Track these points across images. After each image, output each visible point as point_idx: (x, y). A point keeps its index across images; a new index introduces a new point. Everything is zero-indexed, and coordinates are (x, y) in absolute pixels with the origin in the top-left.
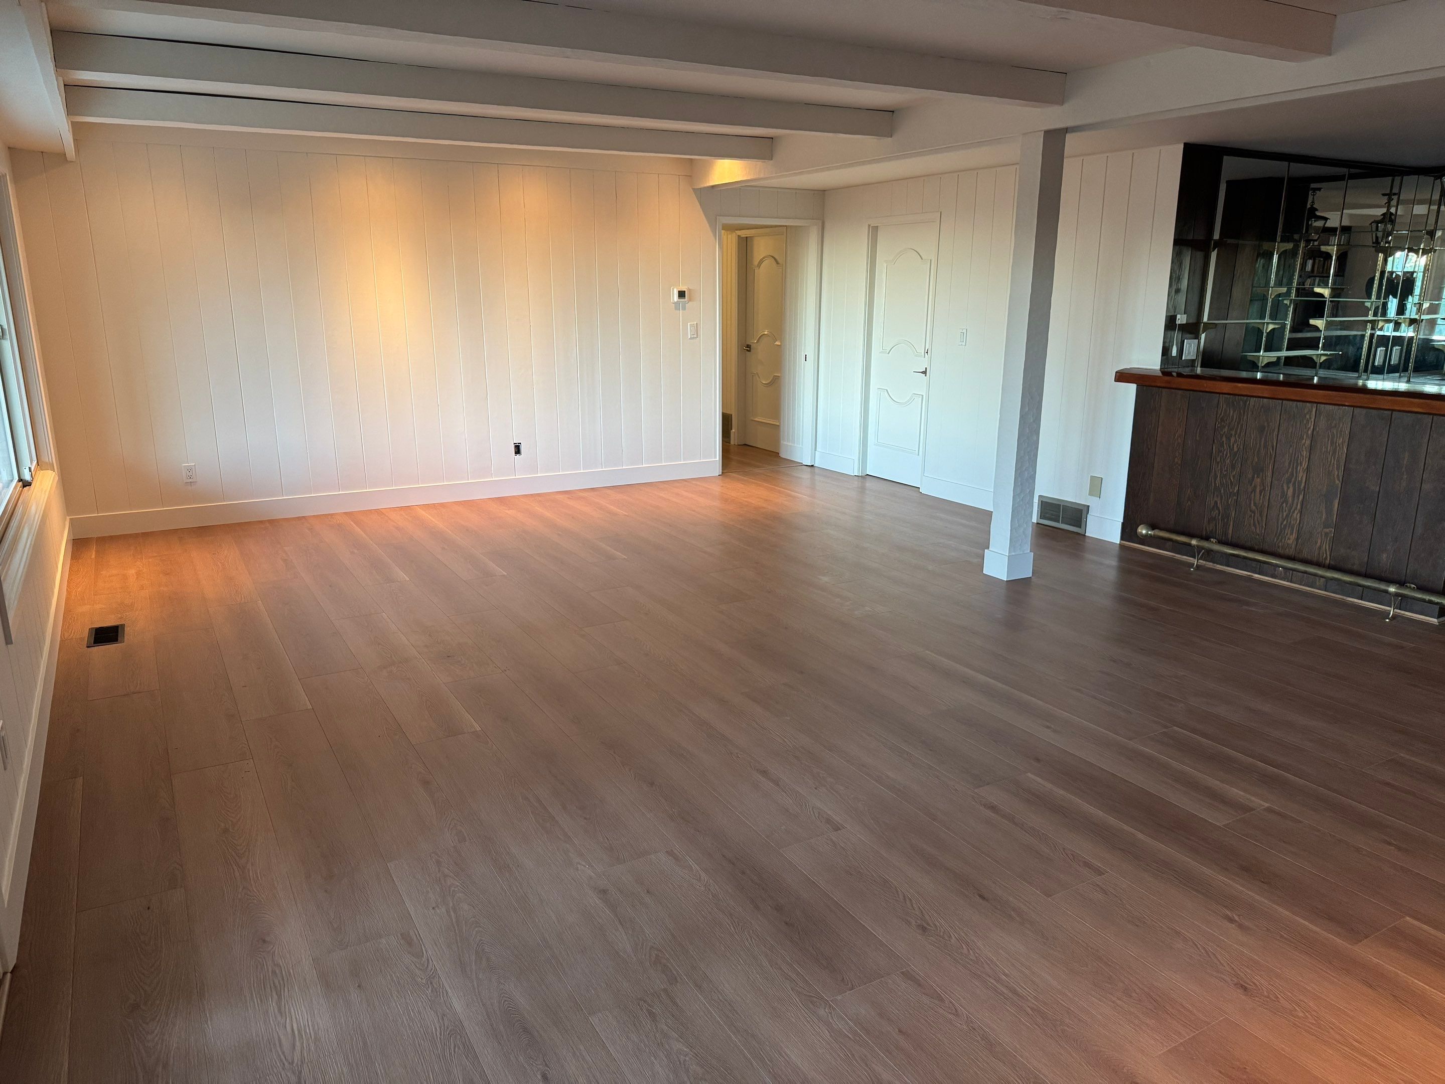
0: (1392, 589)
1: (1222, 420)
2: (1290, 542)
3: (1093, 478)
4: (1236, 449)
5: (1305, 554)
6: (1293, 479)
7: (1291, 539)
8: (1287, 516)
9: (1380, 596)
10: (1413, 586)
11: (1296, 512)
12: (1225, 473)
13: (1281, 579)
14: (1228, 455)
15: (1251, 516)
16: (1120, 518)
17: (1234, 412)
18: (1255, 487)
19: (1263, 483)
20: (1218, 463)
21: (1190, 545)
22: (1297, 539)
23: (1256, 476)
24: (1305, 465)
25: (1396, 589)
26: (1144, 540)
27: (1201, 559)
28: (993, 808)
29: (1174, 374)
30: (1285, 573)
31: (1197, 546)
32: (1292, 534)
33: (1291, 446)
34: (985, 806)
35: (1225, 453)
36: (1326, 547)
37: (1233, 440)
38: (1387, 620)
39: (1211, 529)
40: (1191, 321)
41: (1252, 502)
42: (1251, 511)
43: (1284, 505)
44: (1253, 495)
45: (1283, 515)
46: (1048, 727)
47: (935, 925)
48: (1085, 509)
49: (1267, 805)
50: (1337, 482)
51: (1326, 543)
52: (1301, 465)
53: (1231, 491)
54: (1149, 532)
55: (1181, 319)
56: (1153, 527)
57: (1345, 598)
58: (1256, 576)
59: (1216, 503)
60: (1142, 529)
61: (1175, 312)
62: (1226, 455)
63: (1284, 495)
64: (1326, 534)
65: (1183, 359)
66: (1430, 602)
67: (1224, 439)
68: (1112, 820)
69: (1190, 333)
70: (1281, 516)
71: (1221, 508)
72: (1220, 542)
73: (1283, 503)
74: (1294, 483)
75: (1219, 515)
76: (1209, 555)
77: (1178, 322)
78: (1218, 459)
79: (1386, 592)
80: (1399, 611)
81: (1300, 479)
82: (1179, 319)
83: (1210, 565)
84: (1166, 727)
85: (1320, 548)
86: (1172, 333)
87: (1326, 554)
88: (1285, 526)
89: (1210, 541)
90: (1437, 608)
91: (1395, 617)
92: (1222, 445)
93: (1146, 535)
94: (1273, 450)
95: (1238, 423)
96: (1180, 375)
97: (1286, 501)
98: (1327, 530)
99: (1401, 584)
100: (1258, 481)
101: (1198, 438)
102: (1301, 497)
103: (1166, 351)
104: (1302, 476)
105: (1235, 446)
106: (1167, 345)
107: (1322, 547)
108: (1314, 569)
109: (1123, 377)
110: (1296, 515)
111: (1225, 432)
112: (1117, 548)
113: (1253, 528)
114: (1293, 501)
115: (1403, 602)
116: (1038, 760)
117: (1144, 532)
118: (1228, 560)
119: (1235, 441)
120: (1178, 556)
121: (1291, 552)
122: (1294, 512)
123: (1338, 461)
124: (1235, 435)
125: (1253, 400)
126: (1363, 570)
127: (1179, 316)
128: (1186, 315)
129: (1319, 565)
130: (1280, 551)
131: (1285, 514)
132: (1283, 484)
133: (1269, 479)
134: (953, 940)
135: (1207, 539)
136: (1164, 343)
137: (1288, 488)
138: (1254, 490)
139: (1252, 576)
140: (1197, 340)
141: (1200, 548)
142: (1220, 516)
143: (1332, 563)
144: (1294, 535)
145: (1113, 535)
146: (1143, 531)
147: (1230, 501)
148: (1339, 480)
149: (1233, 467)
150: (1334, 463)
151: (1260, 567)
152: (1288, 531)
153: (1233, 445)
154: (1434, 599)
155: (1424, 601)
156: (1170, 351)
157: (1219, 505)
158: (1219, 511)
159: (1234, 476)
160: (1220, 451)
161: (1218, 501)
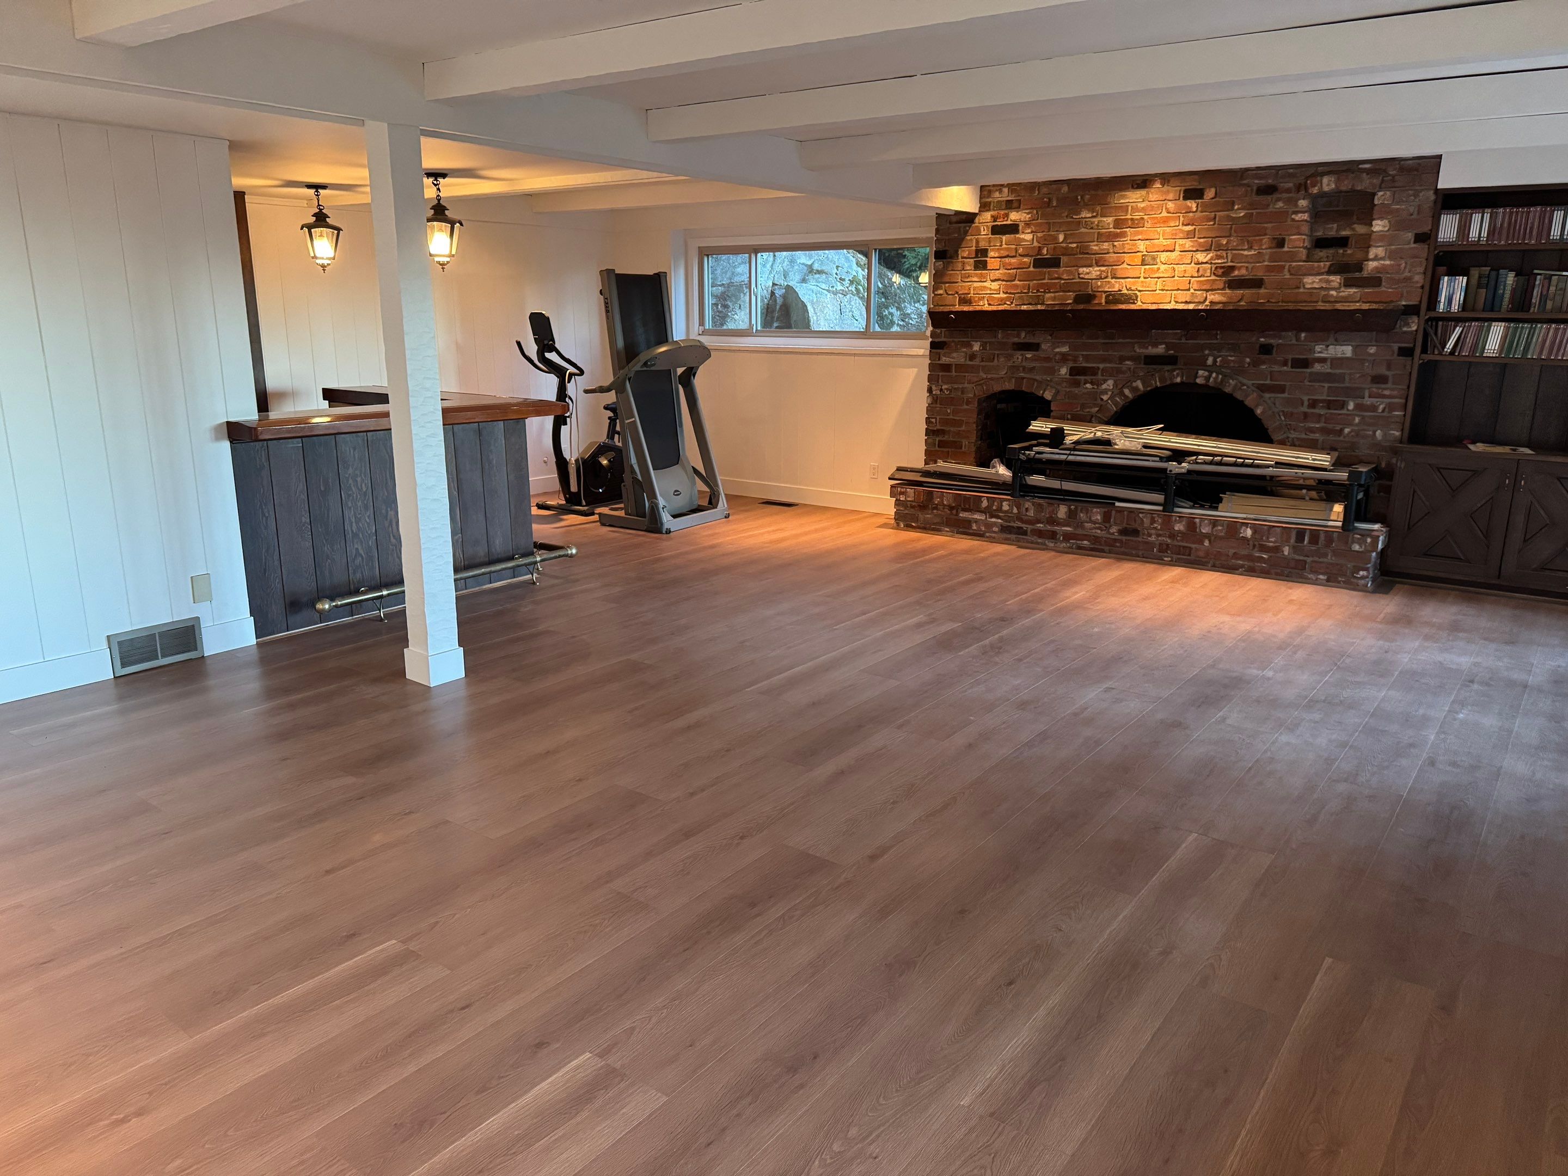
1: (344, 462)
3: (195, 579)
4: (364, 489)
12: (359, 516)
14: (359, 497)
17: (354, 450)
20: (350, 508)
35: (355, 495)
36: (459, 551)
37: (359, 479)
39: (358, 580)
41: (391, 535)
42: (392, 545)
62: (356, 499)
67: (351, 481)
71: (363, 554)
87: (461, 558)
92: (350, 488)
95: (361, 461)
111: (350, 474)
124: (361, 475)
125: (369, 434)
142: (364, 562)
145: (246, 635)
149: (366, 507)
153: (361, 486)
157: (361, 552)
158: (362, 556)
159: (369, 517)
160: (349, 495)
161: (360, 548)
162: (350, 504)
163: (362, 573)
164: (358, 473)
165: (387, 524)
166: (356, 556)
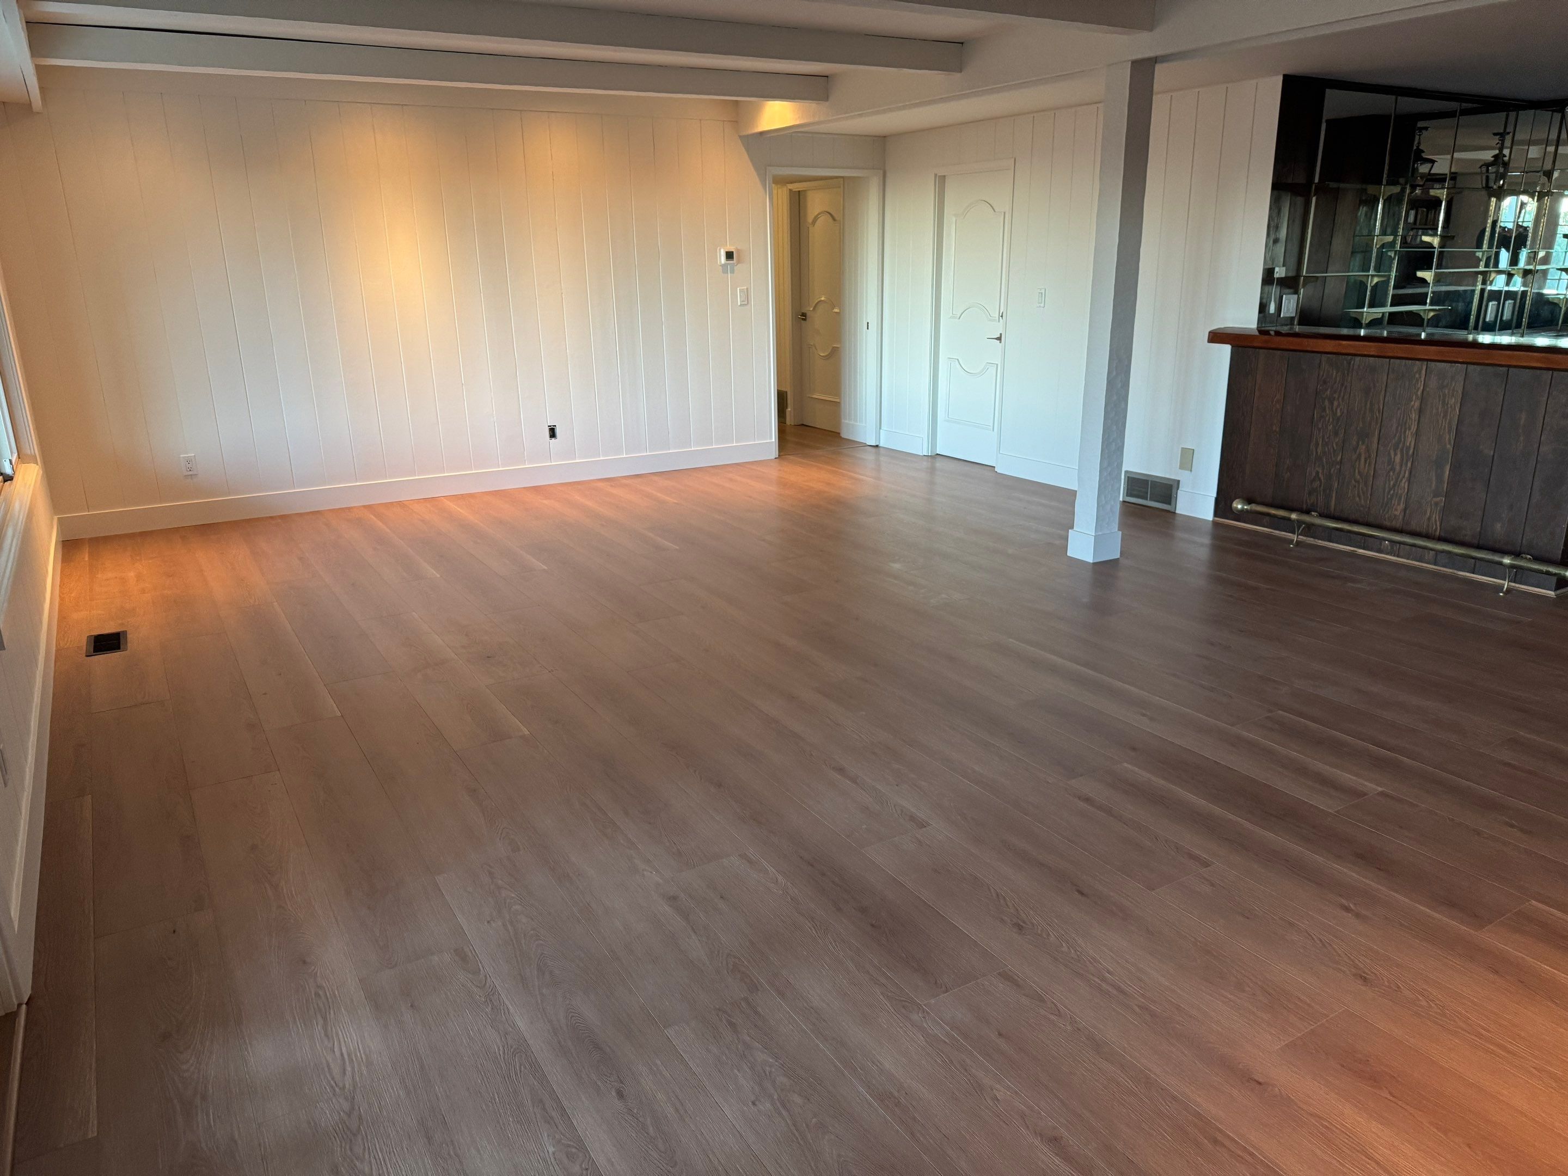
0: (1507, 561)
1: (1325, 382)
2: (1397, 513)
3: (1184, 450)
4: (1339, 414)
5: (1414, 526)
6: (1401, 446)
7: (1398, 510)
8: (1394, 485)
9: (1495, 569)
10: (1529, 556)
11: (1404, 481)
12: (1327, 440)
13: (1387, 554)
14: (1331, 420)
15: (1355, 486)
16: (1213, 493)
17: (1337, 373)
18: (1360, 455)
19: (1368, 450)
20: (1319, 430)
21: (1289, 519)
22: (1405, 510)
23: (1360, 443)
24: (1414, 428)
25: (1511, 560)
26: (1240, 516)
27: (1301, 534)
28: (1087, 800)
29: (1272, 333)
30: (1392, 548)
31: (1298, 521)
32: (1399, 504)
33: (1399, 409)
34: (1079, 798)
35: (1327, 419)
36: (1436, 517)
37: (1336, 403)
38: (1501, 594)
39: (1312, 501)
40: (1290, 274)
41: (1357, 471)
42: (1355, 481)
43: (1391, 473)
44: (1357, 464)
45: (1389, 484)
46: (1144, 715)
47: (1033, 924)
48: (1175, 486)
49: (1380, 789)
50: (1448, 446)
51: (1436, 513)
52: (1410, 429)
53: (1333, 459)
54: (1246, 507)
55: (1280, 272)
56: (1249, 501)
57: (1456, 572)
58: (1361, 551)
59: (1317, 473)
60: (1237, 504)
61: (1273, 264)
62: (1328, 422)
63: (1391, 462)
64: (1436, 504)
65: (1282, 316)
66: (1548, 573)
67: (1327, 403)
68: (1217, 810)
69: (1289, 288)
70: (1387, 486)
71: (1322, 478)
72: (1321, 515)
73: (1389, 472)
74: (1402, 451)
75: (1320, 486)
76: (1309, 530)
77: (1276, 276)
78: (1320, 426)
79: (1501, 564)
80: (1513, 584)
81: (1408, 444)
82: (1277, 272)
83: (1310, 540)
84: (1270, 711)
85: (1429, 519)
86: (1270, 287)
87: (1436, 525)
88: (1392, 496)
89: (1311, 514)
90: (1554, 579)
91: (1509, 591)
92: (1324, 410)
93: (1242, 511)
94: (1379, 412)
95: (1342, 385)
96: (1278, 333)
97: (1393, 469)
98: (1438, 499)
99: (1517, 554)
100: (1362, 448)
101: (1298, 403)
102: (1409, 464)
103: (1263, 308)
104: (1410, 440)
105: (1338, 411)
106: (1264, 301)
107: (1431, 518)
108: (1423, 541)
109: (1216, 337)
110: (1404, 484)
111: (1327, 395)
112: (1210, 526)
113: (1357, 499)
114: (1401, 466)
115: (1518, 574)
116: (1134, 749)
117: (1240, 507)
118: (1331, 535)
119: (1339, 405)
120: (1277, 532)
121: (1398, 524)
122: (1401, 480)
123: (1450, 423)
124: (1338, 398)
125: (1358, 359)
126: (1475, 541)
127: (1277, 269)
128: (1284, 268)
129: (1428, 537)
130: (1387, 523)
131: (1392, 483)
132: (1389, 451)
133: (1375, 446)
134: (1052, 938)
135: (1308, 512)
136: (1261, 298)
137: (1395, 454)
138: (1359, 457)
139: (1356, 551)
140: (1297, 296)
141: (1300, 522)
142: (1322, 488)
143: (1443, 534)
144: (1402, 506)
145: (1206, 511)
146: (1238, 505)
147: (1332, 470)
148: (1450, 443)
149: (1336, 434)
150: (1445, 426)
151: (1365, 540)
152: (1395, 501)
153: (1336, 410)
154: (1552, 570)
155: (1541, 572)
156: (1267, 308)
157: (1321, 476)
158: (1321, 481)
159: (1337, 444)
160: (1322, 417)
165: (1354, 457)
166: (1314, 479)
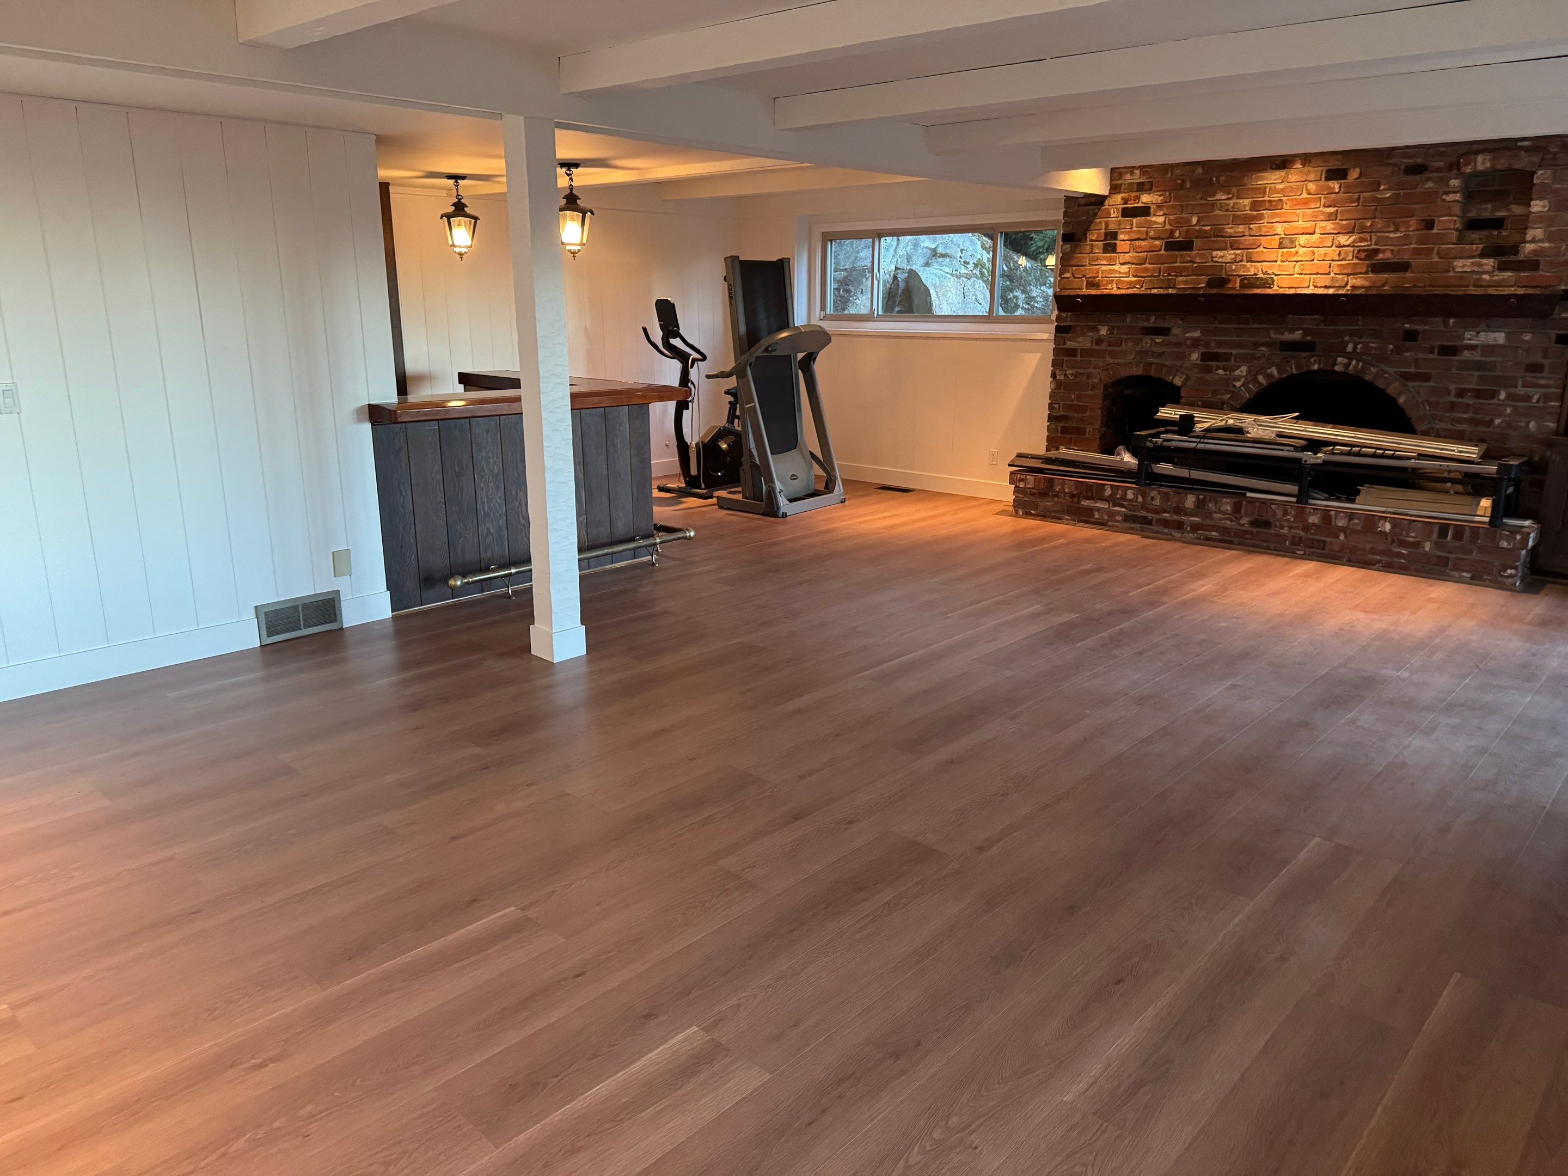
3: (335, 554)
4: (496, 470)
12: (491, 497)
15: (522, 530)
17: (487, 433)
18: (521, 501)
20: (482, 489)
23: (519, 491)
37: (491, 461)
39: (488, 558)
42: (521, 525)
48: (335, 597)
53: (500, 512)
59: (488, 529)
62: (489, 478)
67: (483, 463)
71: (494, 533)
75: (493, 540)
76: (491, 584)
92: (483, 470)
100: (521, 495)
105: (495, 466)
111: (483, 456)
112: (390, 624)
113: (526, 540)
115: (635, 552)
124: (493, 456)
125: (502, 418)
138: (520, 505)
145: (382, 611)
147: (501, 522)
149: (497, 489)
157: (492, 531)
158: (493, 536)
159: (500, 497)
160: (481, 477)
161: (491, 527)
162: (482, 485)
163: (492, 552)
164: (490, 454)
165: (516, 504)
166: (487, 534)
